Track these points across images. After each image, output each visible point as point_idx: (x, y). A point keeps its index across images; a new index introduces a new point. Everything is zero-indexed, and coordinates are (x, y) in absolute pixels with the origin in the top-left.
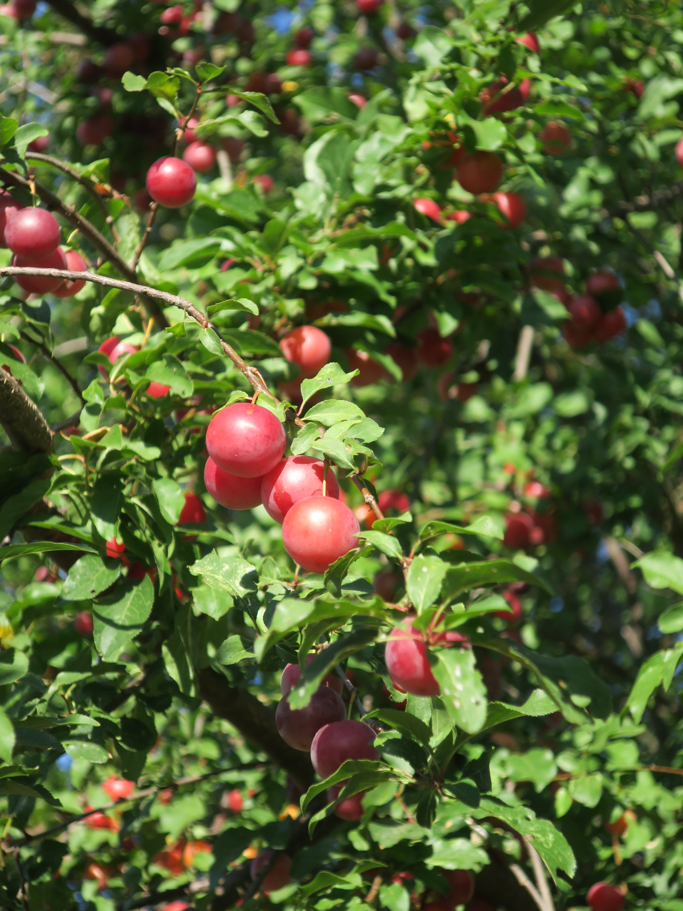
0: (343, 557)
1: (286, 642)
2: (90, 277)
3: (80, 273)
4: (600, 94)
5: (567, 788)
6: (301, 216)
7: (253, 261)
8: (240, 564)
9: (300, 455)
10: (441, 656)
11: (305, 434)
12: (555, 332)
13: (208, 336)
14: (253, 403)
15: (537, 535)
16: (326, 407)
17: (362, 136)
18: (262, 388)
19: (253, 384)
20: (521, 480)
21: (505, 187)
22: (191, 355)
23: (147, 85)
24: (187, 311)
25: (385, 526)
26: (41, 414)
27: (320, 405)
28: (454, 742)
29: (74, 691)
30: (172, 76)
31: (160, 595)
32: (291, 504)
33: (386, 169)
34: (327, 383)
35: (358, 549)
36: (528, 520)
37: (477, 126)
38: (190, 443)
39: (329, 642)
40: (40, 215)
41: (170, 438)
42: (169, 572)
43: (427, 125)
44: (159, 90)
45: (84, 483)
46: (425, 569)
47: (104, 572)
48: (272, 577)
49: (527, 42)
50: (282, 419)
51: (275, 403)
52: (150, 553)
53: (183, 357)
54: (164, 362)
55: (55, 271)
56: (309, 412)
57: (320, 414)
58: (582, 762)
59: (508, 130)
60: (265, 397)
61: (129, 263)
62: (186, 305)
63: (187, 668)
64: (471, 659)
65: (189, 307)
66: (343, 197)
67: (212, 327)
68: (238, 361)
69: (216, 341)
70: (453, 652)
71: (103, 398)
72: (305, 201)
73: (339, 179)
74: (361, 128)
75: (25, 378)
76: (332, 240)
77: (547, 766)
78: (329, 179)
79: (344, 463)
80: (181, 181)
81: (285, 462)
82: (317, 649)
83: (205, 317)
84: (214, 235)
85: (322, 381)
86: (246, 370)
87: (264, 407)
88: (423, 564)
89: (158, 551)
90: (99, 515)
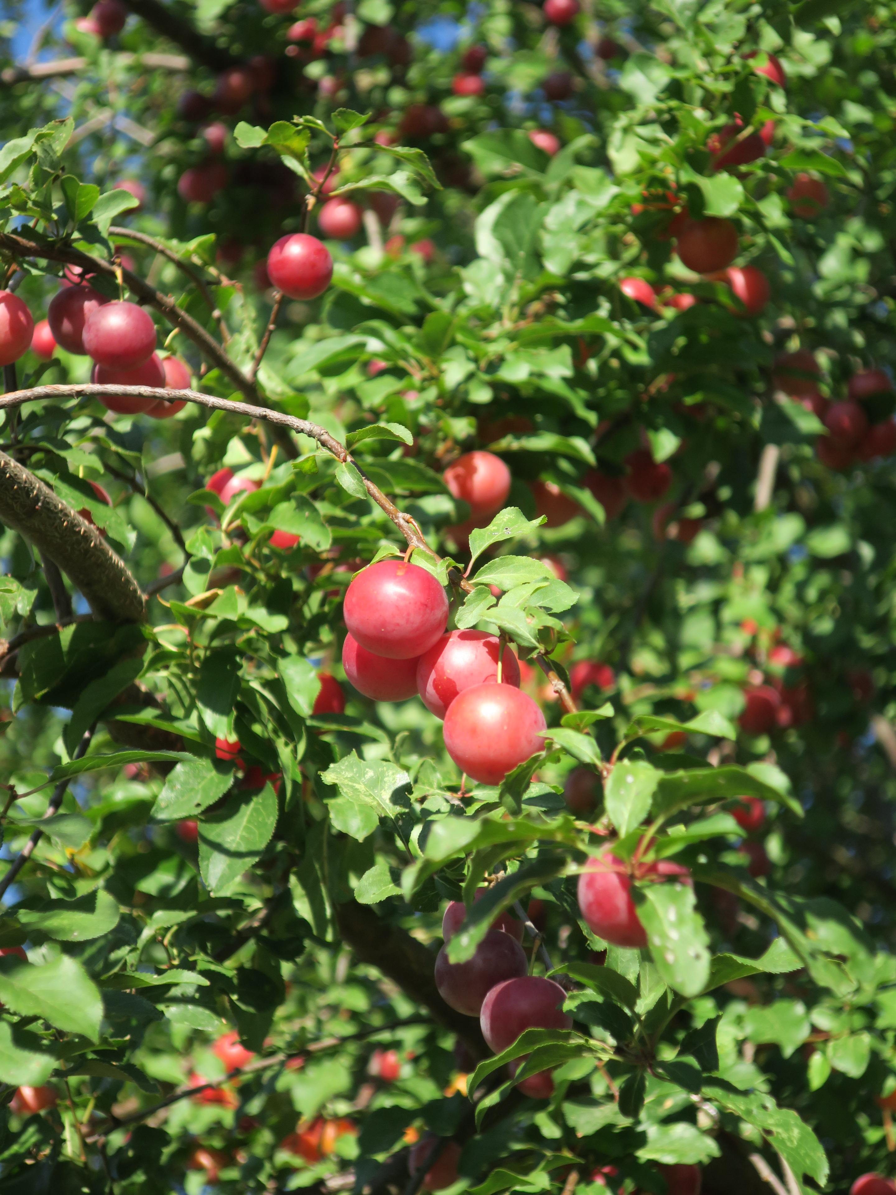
0: (524, 764)
1: (449, 874)
2: (192, 397)
3: (180, 391)
4: (867, 136)
5: (824, 1052)
6: (473, 303)
7: (410, 366)
8: (387, 770)
9: (467, 628)
10: (651, 894)
11: (474, 600)
12: (807, 451)
13: (347, 473)
14: (406, 560)
15: (784, 716)
16: (501, 565)
17: (553, 197)
18: (418, 540)
19: (406, 536)
20: (764, 642)
21: (741, 261)
22: (328, 492)
23: (267, 139)
24: (319, 440)
25: (579, 721)
26: (129, 573)
27: (495, 563)
28: (669, 1006)
29: (176, 935)
30: (300, 127)
31: (286, 810)
32: (455, 693)
33: (584, 240)
34: (504, 533)
35: (543, 753)
36: (773, 696)
37: (705, 183)
38: (326, 609)
39: (505, 872)
40: (129, 312)
41: (300, 602)
42: (299, 779)
43: (638, 183)
44: (283, 146)
45: (188, 661)
46: (630, 779)
47: (212, 779)
48: (431, 785)
49: (768, 72)
50: (444, 581)
51: (435, 561)
52: (274, 754)
53: (316, 495)
54: (293, 504)
55: (146, 389)
56: (480, 572)
57: (495, 574)
58: (844, 1017)
59: (745, 188)
60: (421, 553)
61: (246, 369)
62: (319, 432)
63: (322, 904)
64: (690, 898)
65: (322, 435)
66: (528, 278)
67: (352, 461)
68: (387, 506)
69: (358, 479)
70: (666, 888)
71: (213, 551)
72: (476, 285)
73: (522, 254)
74: (552, 185)
75: (110, 527)
76: (512, 337)
77: (797, 1023)
78: (509, 253)
79: (525, 640)
80: (313, 265)
81: (449, 638)
82: (490, 882)
83: (343, 448)
84: (357, 331)
85: (497, 531)
86: (397, 518)
87: (420, 566)
88: (628, 772)
89: (284, 752)
90: (208, 704)
